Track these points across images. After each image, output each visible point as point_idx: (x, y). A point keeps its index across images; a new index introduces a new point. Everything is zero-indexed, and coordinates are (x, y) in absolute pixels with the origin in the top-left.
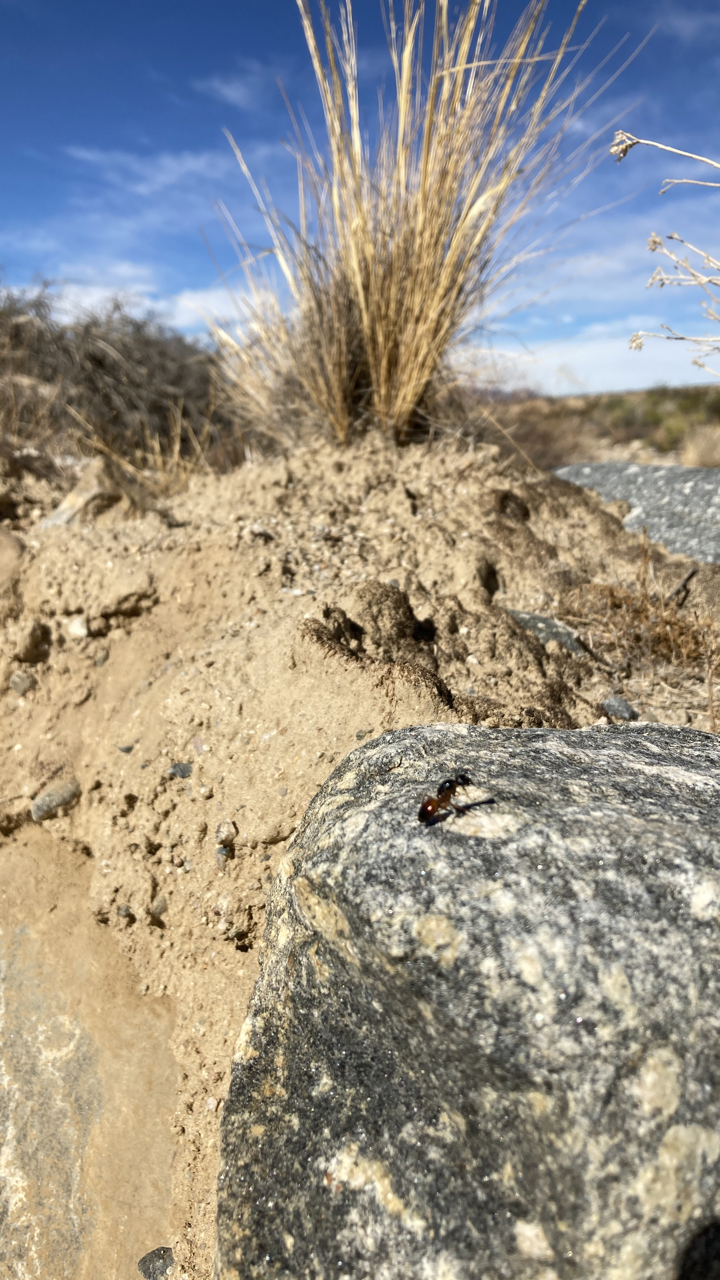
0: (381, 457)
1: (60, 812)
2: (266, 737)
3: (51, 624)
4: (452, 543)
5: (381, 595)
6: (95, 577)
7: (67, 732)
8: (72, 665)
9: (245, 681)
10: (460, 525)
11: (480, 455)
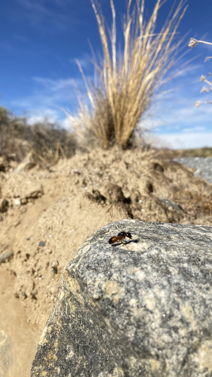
0: (117, 153)
1: (7, 260)
2: (70, 232)
3: (9, 200)
4: (139, 177)
5: (113, 187)
6: (24, 186)
7: (11, 235)
8: (15, 213)
9: (65, 214)
10: (141, 172)
11: (148, 153)
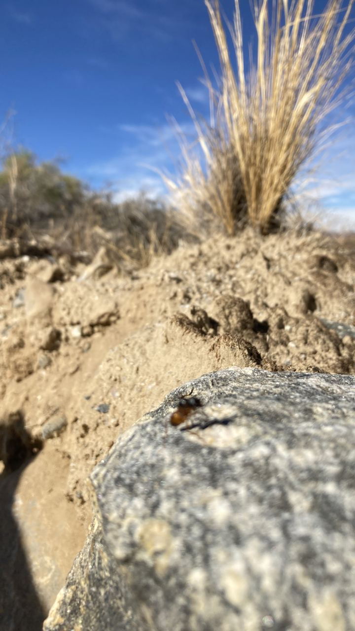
0: (252, 242)
1: (55, 434)
2: (150, 387)
3: (62, 330)
4: (289, 283)
5: (231, 303)
6: (88, 305)
7: (64, 390)
8: (71, 352)
9: (143, 353)
10: (294, 274)
11: (309, 239)
